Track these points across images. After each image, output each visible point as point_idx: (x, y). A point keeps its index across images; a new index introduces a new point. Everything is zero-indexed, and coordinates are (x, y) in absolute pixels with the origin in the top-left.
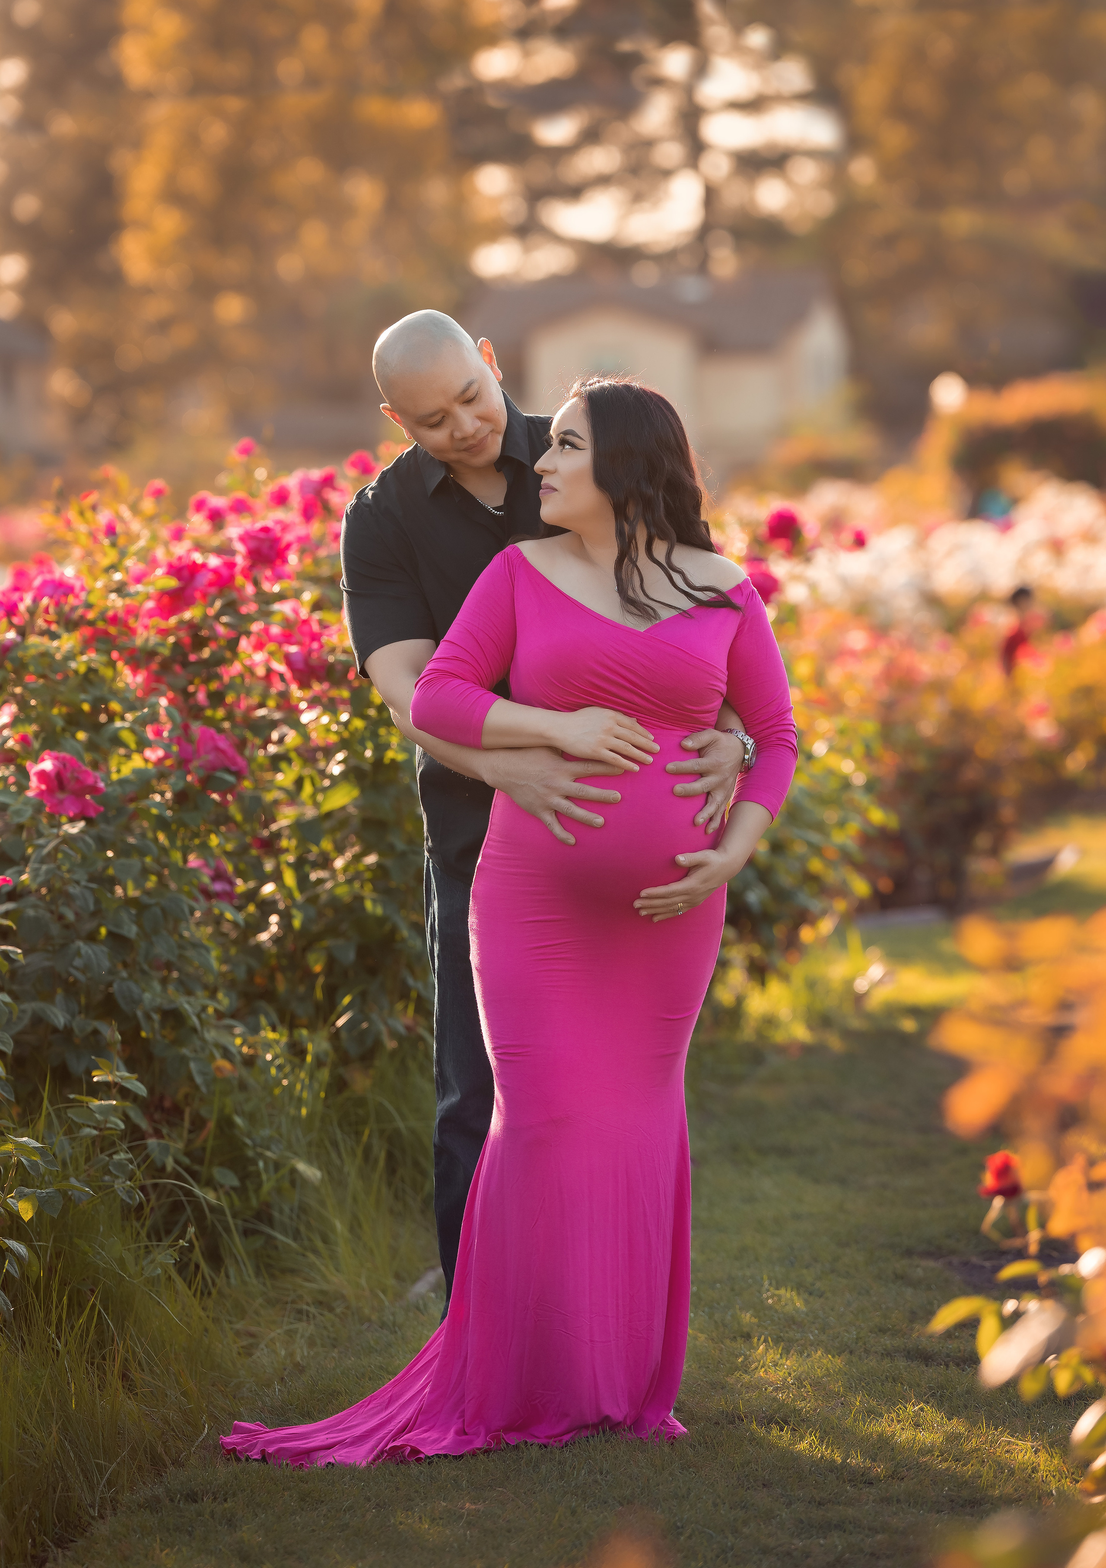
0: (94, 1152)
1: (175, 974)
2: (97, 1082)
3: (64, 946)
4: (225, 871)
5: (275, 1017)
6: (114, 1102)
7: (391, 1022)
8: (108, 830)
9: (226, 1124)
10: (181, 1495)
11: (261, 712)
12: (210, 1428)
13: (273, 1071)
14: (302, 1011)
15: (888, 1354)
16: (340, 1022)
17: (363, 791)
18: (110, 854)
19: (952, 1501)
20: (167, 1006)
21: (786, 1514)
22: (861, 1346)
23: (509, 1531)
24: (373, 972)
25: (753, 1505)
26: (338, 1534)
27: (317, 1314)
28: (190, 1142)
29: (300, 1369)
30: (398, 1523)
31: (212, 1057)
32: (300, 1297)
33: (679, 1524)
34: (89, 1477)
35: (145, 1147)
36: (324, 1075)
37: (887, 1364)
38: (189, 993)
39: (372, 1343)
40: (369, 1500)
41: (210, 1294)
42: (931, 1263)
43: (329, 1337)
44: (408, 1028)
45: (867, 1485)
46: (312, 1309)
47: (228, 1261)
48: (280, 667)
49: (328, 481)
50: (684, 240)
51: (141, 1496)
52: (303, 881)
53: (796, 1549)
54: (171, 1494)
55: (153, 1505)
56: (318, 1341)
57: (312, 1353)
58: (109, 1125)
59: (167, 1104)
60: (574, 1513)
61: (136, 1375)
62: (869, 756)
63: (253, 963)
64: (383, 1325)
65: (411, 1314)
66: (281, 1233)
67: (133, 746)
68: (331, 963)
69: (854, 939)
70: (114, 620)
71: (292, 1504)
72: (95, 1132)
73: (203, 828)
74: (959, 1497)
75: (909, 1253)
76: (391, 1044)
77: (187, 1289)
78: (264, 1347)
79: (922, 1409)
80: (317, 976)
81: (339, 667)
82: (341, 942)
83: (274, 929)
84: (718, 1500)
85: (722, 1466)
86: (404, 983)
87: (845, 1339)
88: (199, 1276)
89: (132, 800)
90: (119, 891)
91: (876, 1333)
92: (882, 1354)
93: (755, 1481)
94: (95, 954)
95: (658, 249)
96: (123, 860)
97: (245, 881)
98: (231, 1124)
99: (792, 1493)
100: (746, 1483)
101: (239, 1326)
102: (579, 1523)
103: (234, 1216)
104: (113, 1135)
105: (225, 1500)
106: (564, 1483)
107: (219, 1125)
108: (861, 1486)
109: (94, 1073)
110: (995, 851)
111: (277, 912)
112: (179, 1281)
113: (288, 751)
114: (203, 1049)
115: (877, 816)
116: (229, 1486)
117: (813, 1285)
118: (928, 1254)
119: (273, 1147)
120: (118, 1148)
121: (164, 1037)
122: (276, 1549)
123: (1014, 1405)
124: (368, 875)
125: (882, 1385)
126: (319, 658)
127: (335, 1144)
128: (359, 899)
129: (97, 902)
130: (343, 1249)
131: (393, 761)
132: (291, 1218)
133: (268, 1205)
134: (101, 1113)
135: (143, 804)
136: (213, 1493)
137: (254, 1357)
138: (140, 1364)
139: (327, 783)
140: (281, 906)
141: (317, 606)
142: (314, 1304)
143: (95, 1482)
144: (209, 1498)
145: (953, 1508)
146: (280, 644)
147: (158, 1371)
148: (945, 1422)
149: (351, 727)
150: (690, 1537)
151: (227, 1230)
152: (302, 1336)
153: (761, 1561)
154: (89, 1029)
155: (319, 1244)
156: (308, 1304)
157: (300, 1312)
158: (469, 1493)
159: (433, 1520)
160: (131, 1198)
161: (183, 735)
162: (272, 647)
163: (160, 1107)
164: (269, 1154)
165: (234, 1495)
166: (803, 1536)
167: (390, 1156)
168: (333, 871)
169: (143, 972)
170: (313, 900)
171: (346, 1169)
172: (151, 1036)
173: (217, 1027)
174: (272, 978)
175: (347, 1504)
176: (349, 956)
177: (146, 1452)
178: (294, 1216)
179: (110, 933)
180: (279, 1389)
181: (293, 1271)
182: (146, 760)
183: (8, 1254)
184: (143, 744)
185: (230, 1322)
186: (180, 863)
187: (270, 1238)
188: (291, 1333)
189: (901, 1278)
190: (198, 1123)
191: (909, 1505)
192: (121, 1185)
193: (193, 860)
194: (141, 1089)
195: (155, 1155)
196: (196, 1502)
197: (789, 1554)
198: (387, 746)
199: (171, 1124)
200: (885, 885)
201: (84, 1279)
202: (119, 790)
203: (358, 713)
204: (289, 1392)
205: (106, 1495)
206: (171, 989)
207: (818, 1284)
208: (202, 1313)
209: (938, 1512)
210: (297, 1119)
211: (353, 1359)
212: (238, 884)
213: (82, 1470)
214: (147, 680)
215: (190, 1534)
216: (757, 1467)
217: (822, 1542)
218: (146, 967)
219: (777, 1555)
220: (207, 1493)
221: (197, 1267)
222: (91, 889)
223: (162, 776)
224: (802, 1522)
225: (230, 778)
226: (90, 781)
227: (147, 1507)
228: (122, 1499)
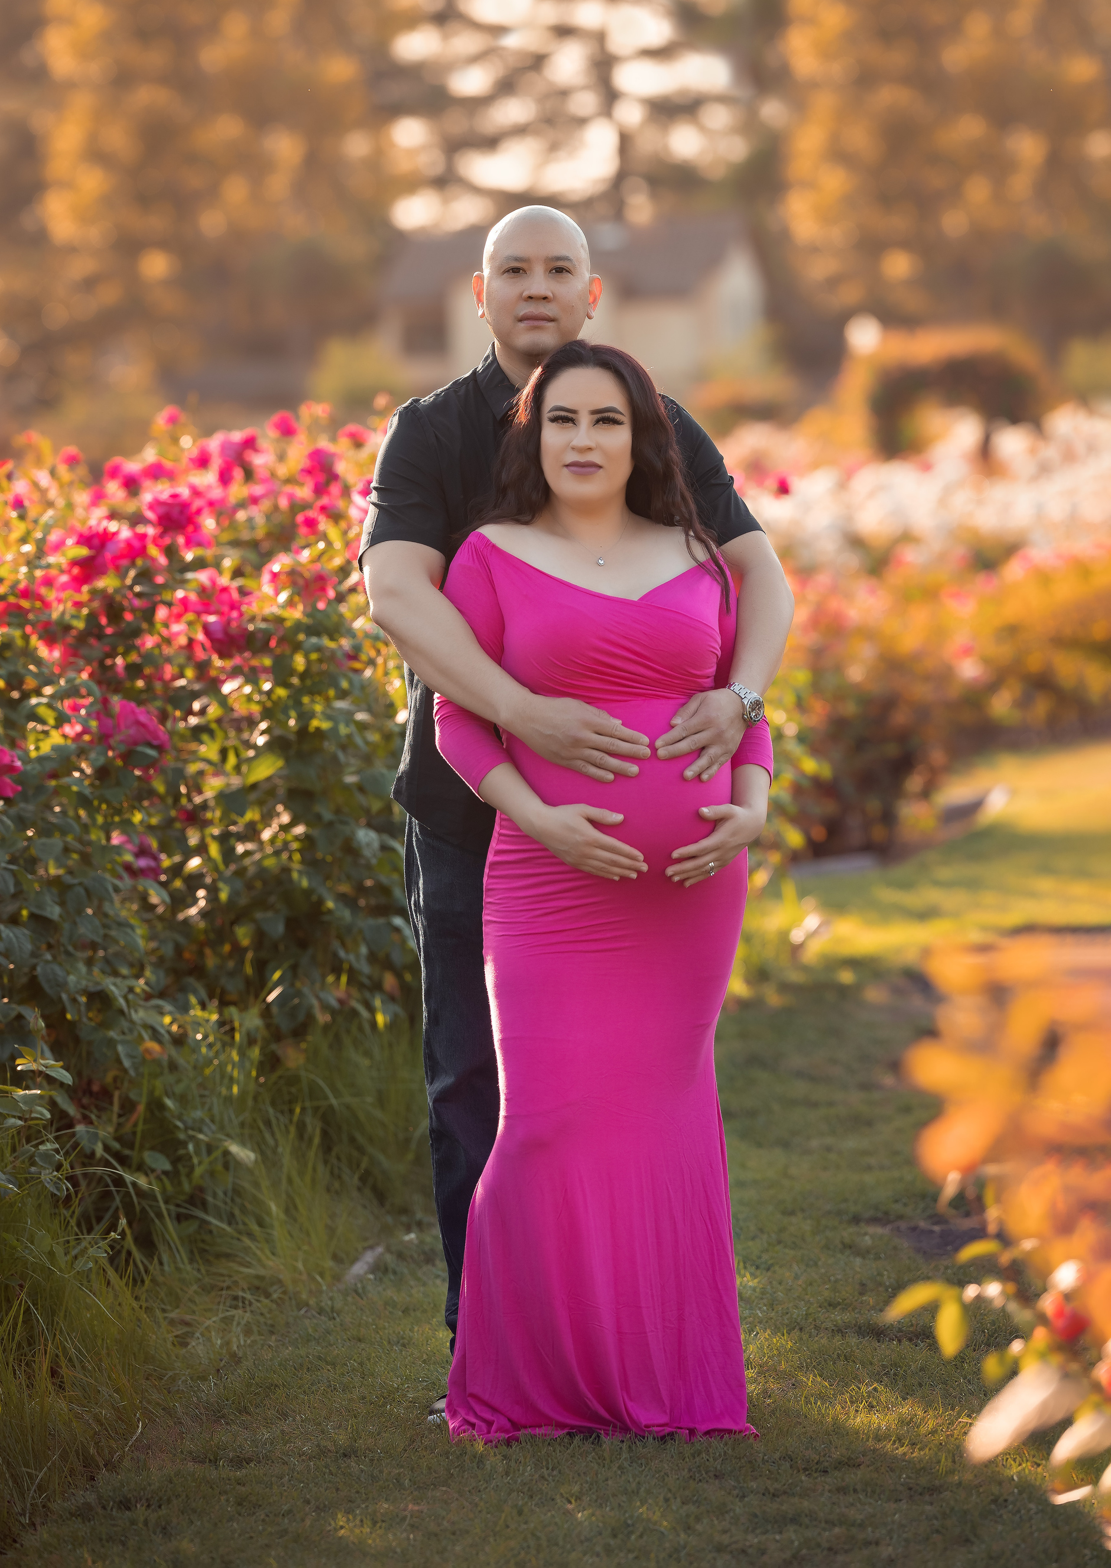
0: (19, 1141)
1: (101, 953)
2: (21, 1071)
4: (150, 847)
5: (203, 993)
6: (39, 1092)
7: (322, 995)
8: (29, 809)
9: (156, 1106)
10: (114, 1502)
11: (182, 682)
12: (144, 1428)
13: (204, 1050)
14: (233, 987)
15: (839, 1330)
16: (271, 998)
17: (287, 760)
18: (30, 833)
19: (910, 1489)
20: (92, 988)
21: (740, 1508)
22: (811, 1323)
23: (454, 1533)
24: (303, 945)
25: (705, 1499)
26: (277, 1540)
27: (253, 1301)
28: (119, 1125)
29: (236, 1360)
30: (338, 1527)
31: (141, 1039)
32: (236, 1283)
33: (629, 1522)
34: (19, 1483)
35: (74, 1135)
36: (255, 1053)
37: (838, 1341)
38: (116, 974)
39: (310, 1330)
40: (308, 1502)
41: (143, 1282)
42: (878, 1230)
43: (265, 1323)
44: (341, 1002)
45: (822, 1474)
46: (248, 1296)
47: (162, 1248)
48: (200, 636)
49: (250, 443)
50: (600, 188)
51: (72, 1504)
52: (228, 854)
53: (751, 1546)
54: (104, 1502)
55: (84, 1513)
56: (255, 1329)
57: (249, 1342)
58: (34, 1115)
59: (95, 1088)
60: (520, 1513)
61: (65, 1371)
62: (801, 706)
63: (181, 940)
64: (321, 1311)
65: (350, 1299)
66: (215, 1218)
67: (52, 722)
68: (260, 937)
69: (789, 889)
70: (25, 594)
71: (229, 1509)
72: (20, 1123)
73: (125, 805)
74: (917, 1485)
75: (856, 1220)
76: (323, 1018)
77: (119, 1279)
78: (200, 1336)
79: (875, 1389)
80: (245, 950)
81: (260, 636)
82: (269, 914)
83: (202, 903)
84: (669, 1495)
85: (672, 1457)
86: (335, 955)
87: (795, 1316)
88: (131, 1268)
89: (54, 776)
90: (41, 872)
91: (825, 1308)
92: (833, 1330)
93: (706, 1473)
94: (16, 937)
95: (575, 197)
96: (44, 840)
97: (170, 856)
98: (162, 1107)
99: (745, 1485)
100: (697, 1475)
101: (173, 1315)
102: (526, 1523)
103: (166, 1202)
104: (37, 1125)
105: (160, 1507)
106: (510, 1479)
107: (149, 1105)
108: (815, 1475)
109: (18, 1061)
110: (926, 794)
111: (204, 886)
112: (111, 1273)
113: (209, 722)
114: (131, 1031)
115: (810, 765)
116: (163, 1491)
117: (760, 1257)
118: (874, 1220)
119: (205, 1129)
120: (45, 1138)
121: (90, 1019)
122: (213, 1558)
123: (969, 1382)
124: (295, 845)
125: (834, 1363)
126: (239, 627)
127: (268, 1123)
128: (286, 870)
129: (17, 883)
130: (278, 1233)
131: (318, 729)
132: (226, 1203)
133: (201, 1189)
134: (25, 1103)
135: (65, 780)
136: (147, 1500)
137: (189, 1347)
138: (70, 1360)
139: (251, 753)
140: (208, 880)
141: (237, 573)
142: (249, 1289)
143: (26, 1488)
144: (142, 1506)
145: (911, 1496)
146: (199, 614)
147: (89, 1367)
148: (899, 1403)
149: (274, 697)
150: (641, 1536)
151: (160, 1215)
152: (239, 1324)
153: (715, 1559)
154: (13, 1014)
155: (255, 1227)
156: (243, 1290)
157: (236, 1298)
158: (412, 1492)
159: (375, 1523)
160: (58, 1189)
161: (102, 711)
162: (190, 616)
163: (88, 1092)
164: (201, 1136)
165: (169, 1501)
166: (758, 1531)
167: (325, 1134)
168: (261, 843)
169: (68, 954)
170: (241, 872)
171: (280, 1150)
172: (77, 1018)
173: (146, 1008)
174: (201, 954)
175: (285, 1508)
176: (278, 929)
177: (78, 1455)
178: (228, 1200)
179: (32, 916)
180: (215, 1384)
181: (228, 1256)
182: (65, 736)
184: (61, 720)
185: (164, 1311)
186: (104, 842)
187: (204, 1222)
188: (227, 1321)
189: (849, 1247)
190: (128, 1107)
191: (866, 1495)
192: (48, 1176)
193: (116, 838)
194: (67, 1078)
195: (84, 1143)
196: (129, 1509)
197: (743, 1551)
198: (312, 715)
199: (100, 1109)
200: (819, 833)
201: (12, 1275)
202: (38, 767)
203: (281, 681)
204: (224, 1386)
205: (37, 1501)
206: (96, 971)
207: (765, 1257)
208: (135, 1304)
209: (896, 1501)
210: (229, 1099)
211: (290, 1348)
212: (162, 858)
213: (12, 1475)
214: (64, 655)
215: (124, 1544)
216: (707, 1457)
217: (778, 1537)
218: (70, 948)
219: (731, 1552)
220: (141, 1499)
221: (129, 1253)
222: (11, 871)
223: (82, 753)
224: (756, 1516)
225: (152, 753)
226: (7, 760)
227: (79, 1515)
228: (54, 1506)
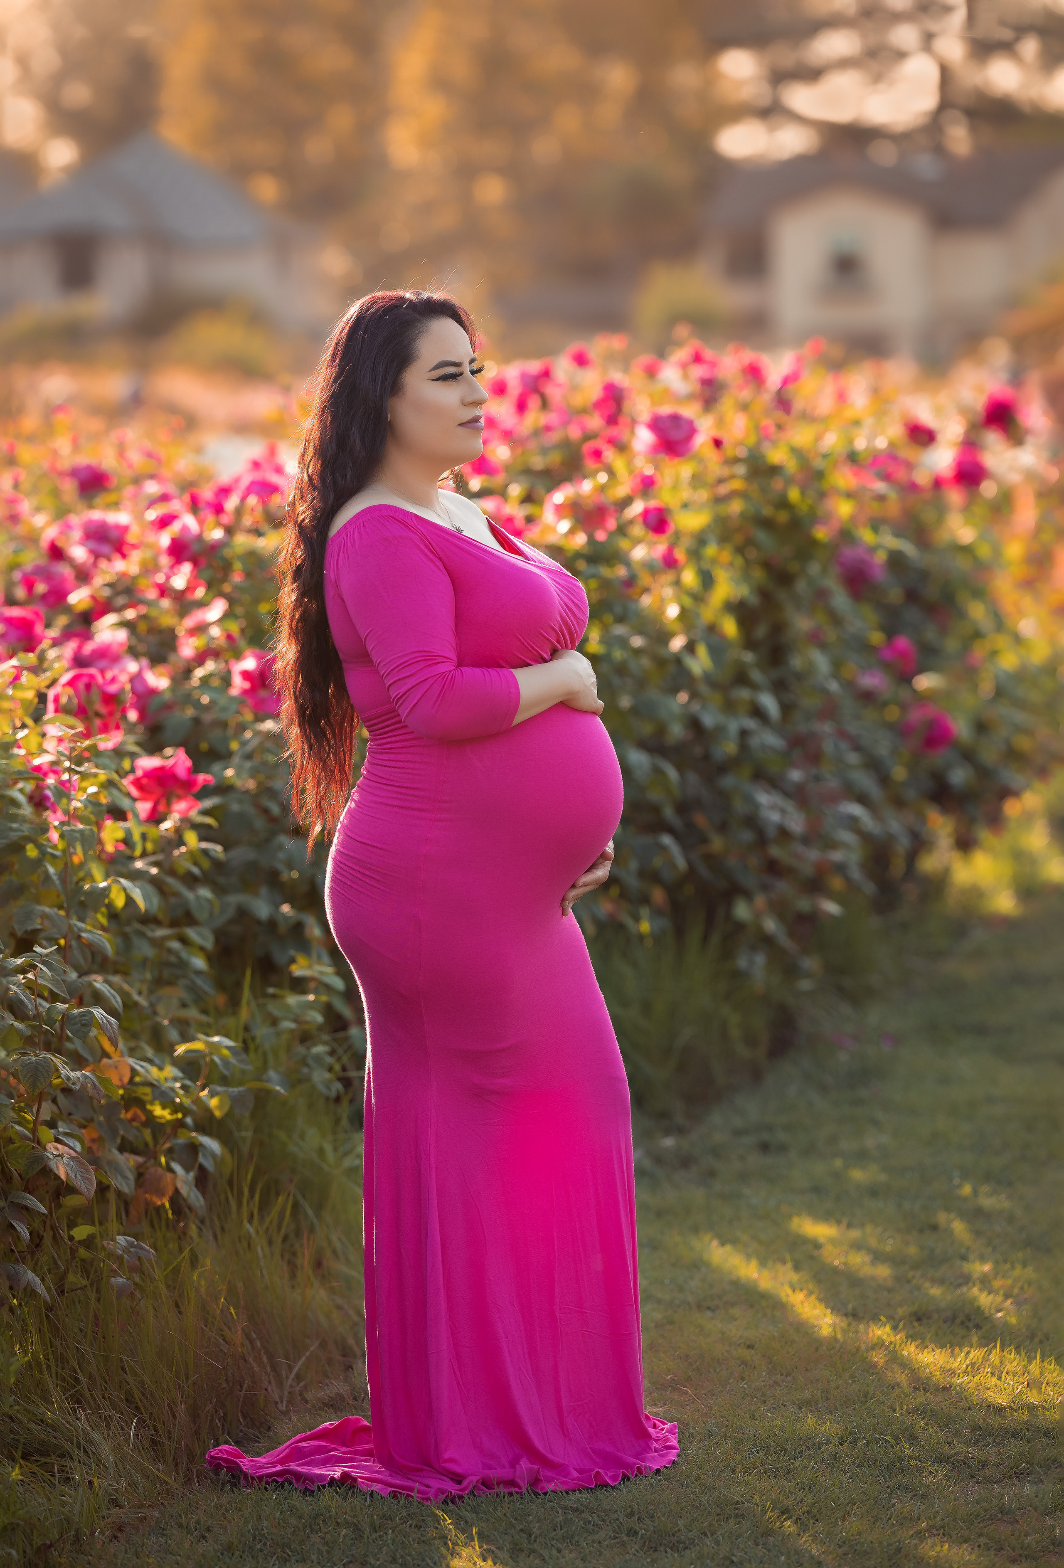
0: (293, 1043)
2: (296, 976)
3: (268, 840)
6: (314, 998)
34: (278, 1371)
35: (347, 1039)
49: (545, 374)
50: (921, 121)
58: (307, 1019)
61: (328, 1262)
72: (294, 1026)
95: (897, 129)
104: (310, 1028)
109: (294, 967)
120: (317, 1041)
134: (299, 1008)
141: (524, 501)
154: (295, 920)
160: (329, 1089)
183: (200, 1149)
192: (320, 1077)
194: (339, 984)
201: (281, 1169)
213: (272, 1363)
227: (332, 1405)
228: (309, 1396)
